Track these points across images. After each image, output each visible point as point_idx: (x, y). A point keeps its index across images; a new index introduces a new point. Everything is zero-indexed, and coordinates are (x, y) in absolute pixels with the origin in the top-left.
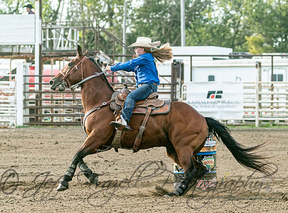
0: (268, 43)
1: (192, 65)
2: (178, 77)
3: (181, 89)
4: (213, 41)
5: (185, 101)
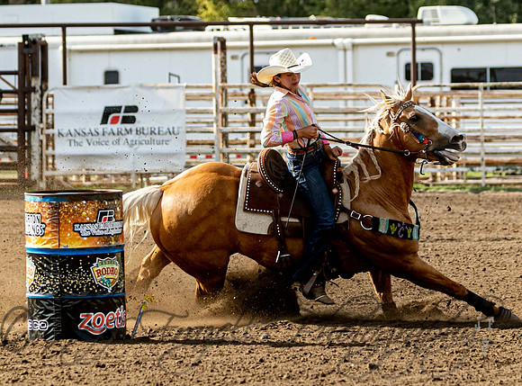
1: (68, 47)
2: (35, 75)
3: (41, 103)
5: (50, 131)
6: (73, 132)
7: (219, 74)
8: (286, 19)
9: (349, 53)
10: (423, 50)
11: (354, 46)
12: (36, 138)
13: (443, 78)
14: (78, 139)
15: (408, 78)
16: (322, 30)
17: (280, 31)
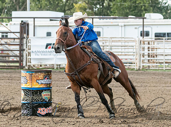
0: (90, 9)
1: (35, 25)
2: (25, 33)
3: (27, 42)
4: (50, 7)
5: (29, 51)
6: (36, 51)
8: (104, 17)
9: (123, 28)
10: (146, 27)
11: (125, 25)
12: (25, 53)
13: (152, 36)
14: (38, 53)
15: (141, 35)
16: (115, 20)
17: (102, 20)
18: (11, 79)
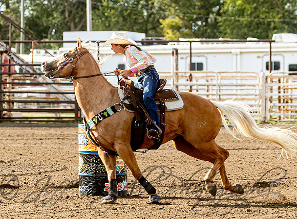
0: (186, 27)
1: (100, 52)
7: (175, 66)
8: (208, 40)
9: (239, 56)
10: (275, 55)
11: (241, 53)
13: (284, 69)
15: (267, 69)
16: (226, 45)
17: (205, 45)
18: (62, 138)
